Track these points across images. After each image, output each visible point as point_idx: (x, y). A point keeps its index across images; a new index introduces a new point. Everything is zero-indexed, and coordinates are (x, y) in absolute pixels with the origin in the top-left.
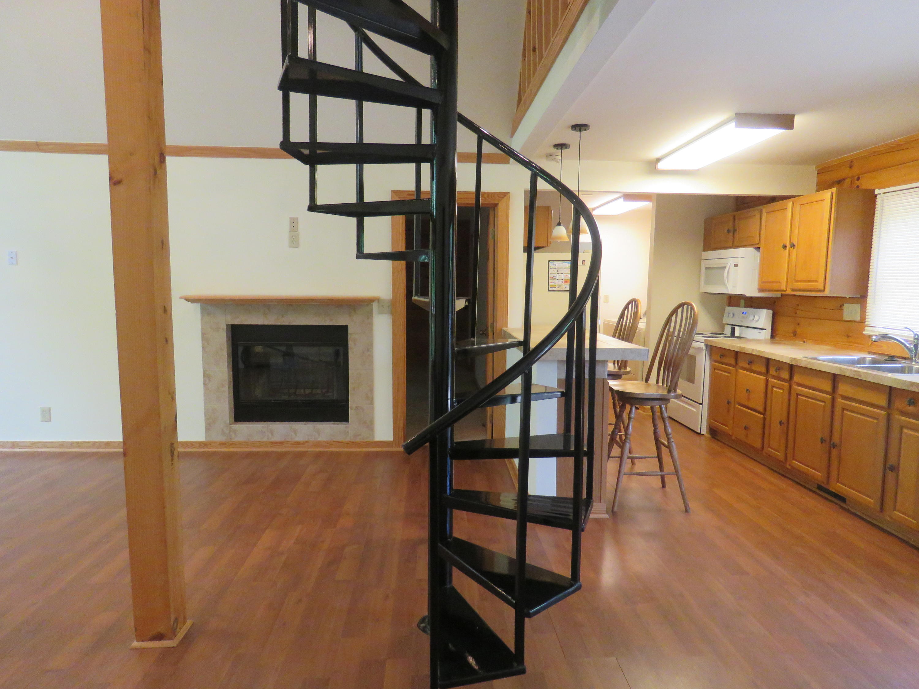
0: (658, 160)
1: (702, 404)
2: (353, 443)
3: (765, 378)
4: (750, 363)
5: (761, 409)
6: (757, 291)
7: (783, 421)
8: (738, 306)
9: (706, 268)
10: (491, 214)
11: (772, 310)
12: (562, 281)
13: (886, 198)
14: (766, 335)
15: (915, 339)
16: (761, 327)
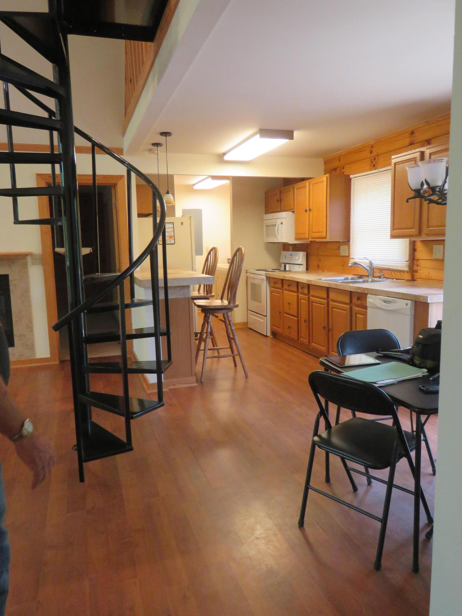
0: (224, 154)
1: (266, 316)
2: (19, 361)
3: (297, 294)
4: (289, 285)
5: (296, 314)
6: (295, 240)
7: (306, 320)
8: (288, 250)
9: (267, 226)
10: (113, 190)
11: (306, 252)
12: (168, 237)
13: (355, 181)
14: (303, 268)
15: (370, 264)
16: (300, 263)
